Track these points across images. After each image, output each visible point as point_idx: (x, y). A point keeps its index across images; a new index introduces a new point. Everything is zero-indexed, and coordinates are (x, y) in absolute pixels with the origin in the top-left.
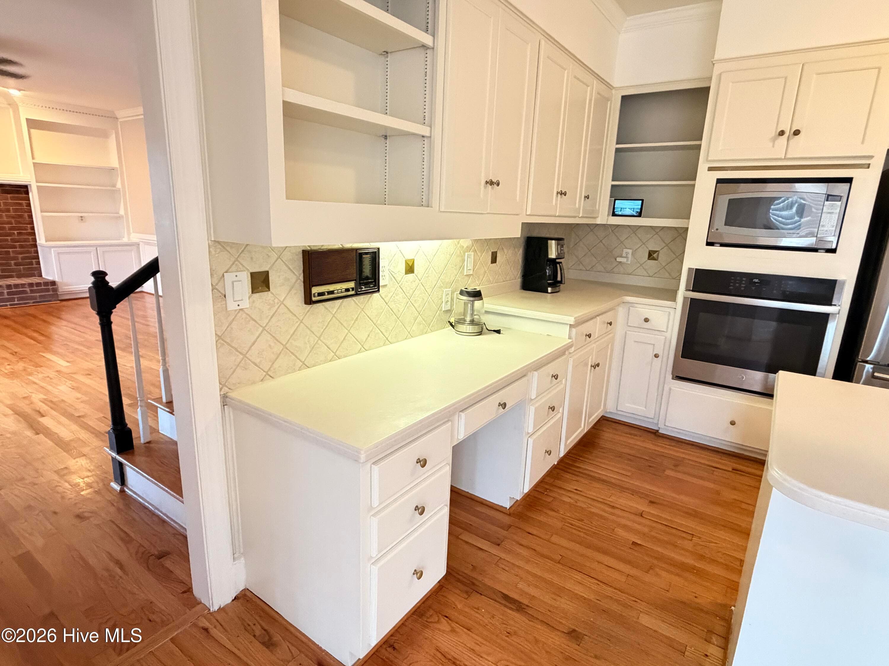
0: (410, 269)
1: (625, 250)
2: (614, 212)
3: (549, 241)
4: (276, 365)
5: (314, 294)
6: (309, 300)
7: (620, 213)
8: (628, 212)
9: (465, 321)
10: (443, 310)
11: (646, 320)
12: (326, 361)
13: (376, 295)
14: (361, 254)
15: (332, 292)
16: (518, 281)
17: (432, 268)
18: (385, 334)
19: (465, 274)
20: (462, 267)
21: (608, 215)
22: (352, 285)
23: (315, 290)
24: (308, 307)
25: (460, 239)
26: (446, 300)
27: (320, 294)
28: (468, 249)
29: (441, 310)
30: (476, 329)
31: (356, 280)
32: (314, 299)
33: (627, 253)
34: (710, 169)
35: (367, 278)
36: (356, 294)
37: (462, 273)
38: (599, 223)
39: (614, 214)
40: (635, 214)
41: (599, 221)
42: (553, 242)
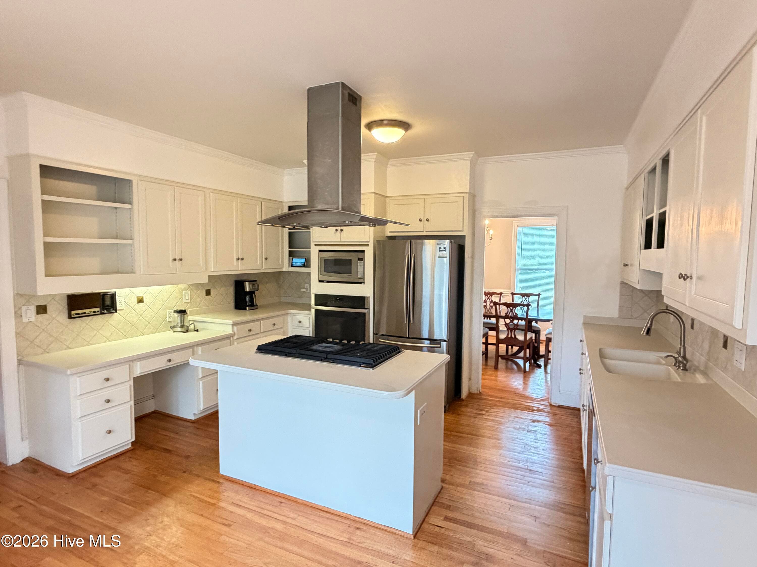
0: (140, 301)
1: (306, 285)
2: (292, 264)
3: (245, 282)
4: (50, 347)
5: (73, 314)
6: (70, 317)
7: (295, 265)
8: (299, 264)
9: (178, 326)
10: (168, 321)
11: (300, 322)
12: (82, 346)
13: (115, 314)
14: (103, 295)
15: (85, 313)
16: (232, 304)
17: (157, 300)
18: (124, 333)
19: (184, 302)
20: (181, 298)
21: (289, 267)
22: (98, 309)
23: (73, 312)
24: (71, 320)
25: (178, 284)
26: (170, 315)
27: (76, 314)
28: (185, 289)
29: (166, 321)
30: (184, 329)
31: (100, 307)
32: (73, 316)
33: (307, 287)
34: (316, 245)
35: (108, 306)
36: (101, 314)
37: (182, 301)
38: (284, 271)
39: (292, 266)
40: (302, 265)
41: (284, 270)
42: (247, 283)
